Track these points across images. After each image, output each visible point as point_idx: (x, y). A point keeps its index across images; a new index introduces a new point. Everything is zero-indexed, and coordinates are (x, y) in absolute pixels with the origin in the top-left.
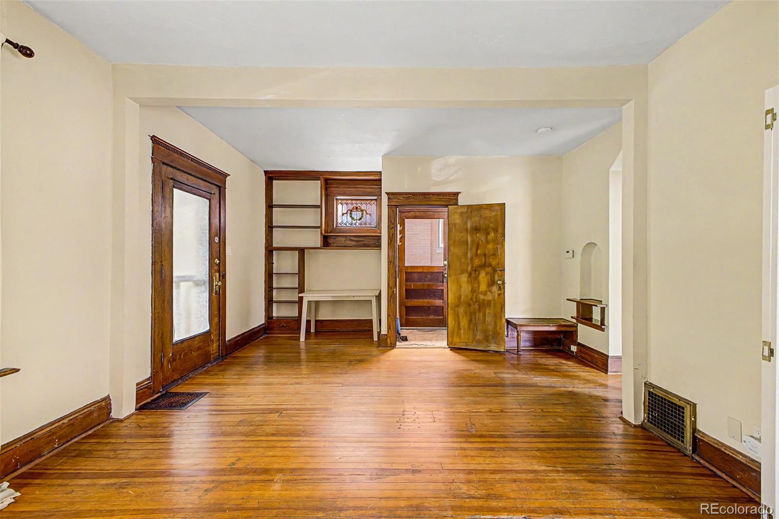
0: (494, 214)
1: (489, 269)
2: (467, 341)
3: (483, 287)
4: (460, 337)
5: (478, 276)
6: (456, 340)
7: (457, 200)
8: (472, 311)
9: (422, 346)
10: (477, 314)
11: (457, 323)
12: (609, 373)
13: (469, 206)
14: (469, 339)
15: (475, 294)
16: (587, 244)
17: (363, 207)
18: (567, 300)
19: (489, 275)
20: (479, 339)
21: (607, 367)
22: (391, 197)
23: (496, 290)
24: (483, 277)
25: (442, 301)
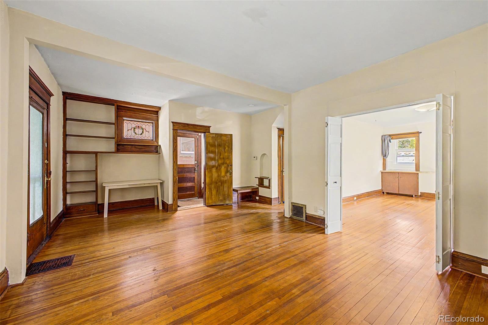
0: (228, 139)
1: (225, 165)
2: (215, 201)
3: (223, 174)
4: (212, 200)
5: (221, 169)
6: (210, 201)
7: (210, 130)
8: (218, 186)
9: (191, 208)
10: (220, 187)
11: (210, 193)
12: (272, 205)
13: (216, 134)
14: (216, 200)
15: (219, 178)
16: (263, 154)
17: (144, 127)
18: (255, 177)
19: (226, 168)
20: (221, 199)
21: (271, 203)
22: (175, 125)
23: (229, 175)
24: (223, 169)
25: (194, 183)
